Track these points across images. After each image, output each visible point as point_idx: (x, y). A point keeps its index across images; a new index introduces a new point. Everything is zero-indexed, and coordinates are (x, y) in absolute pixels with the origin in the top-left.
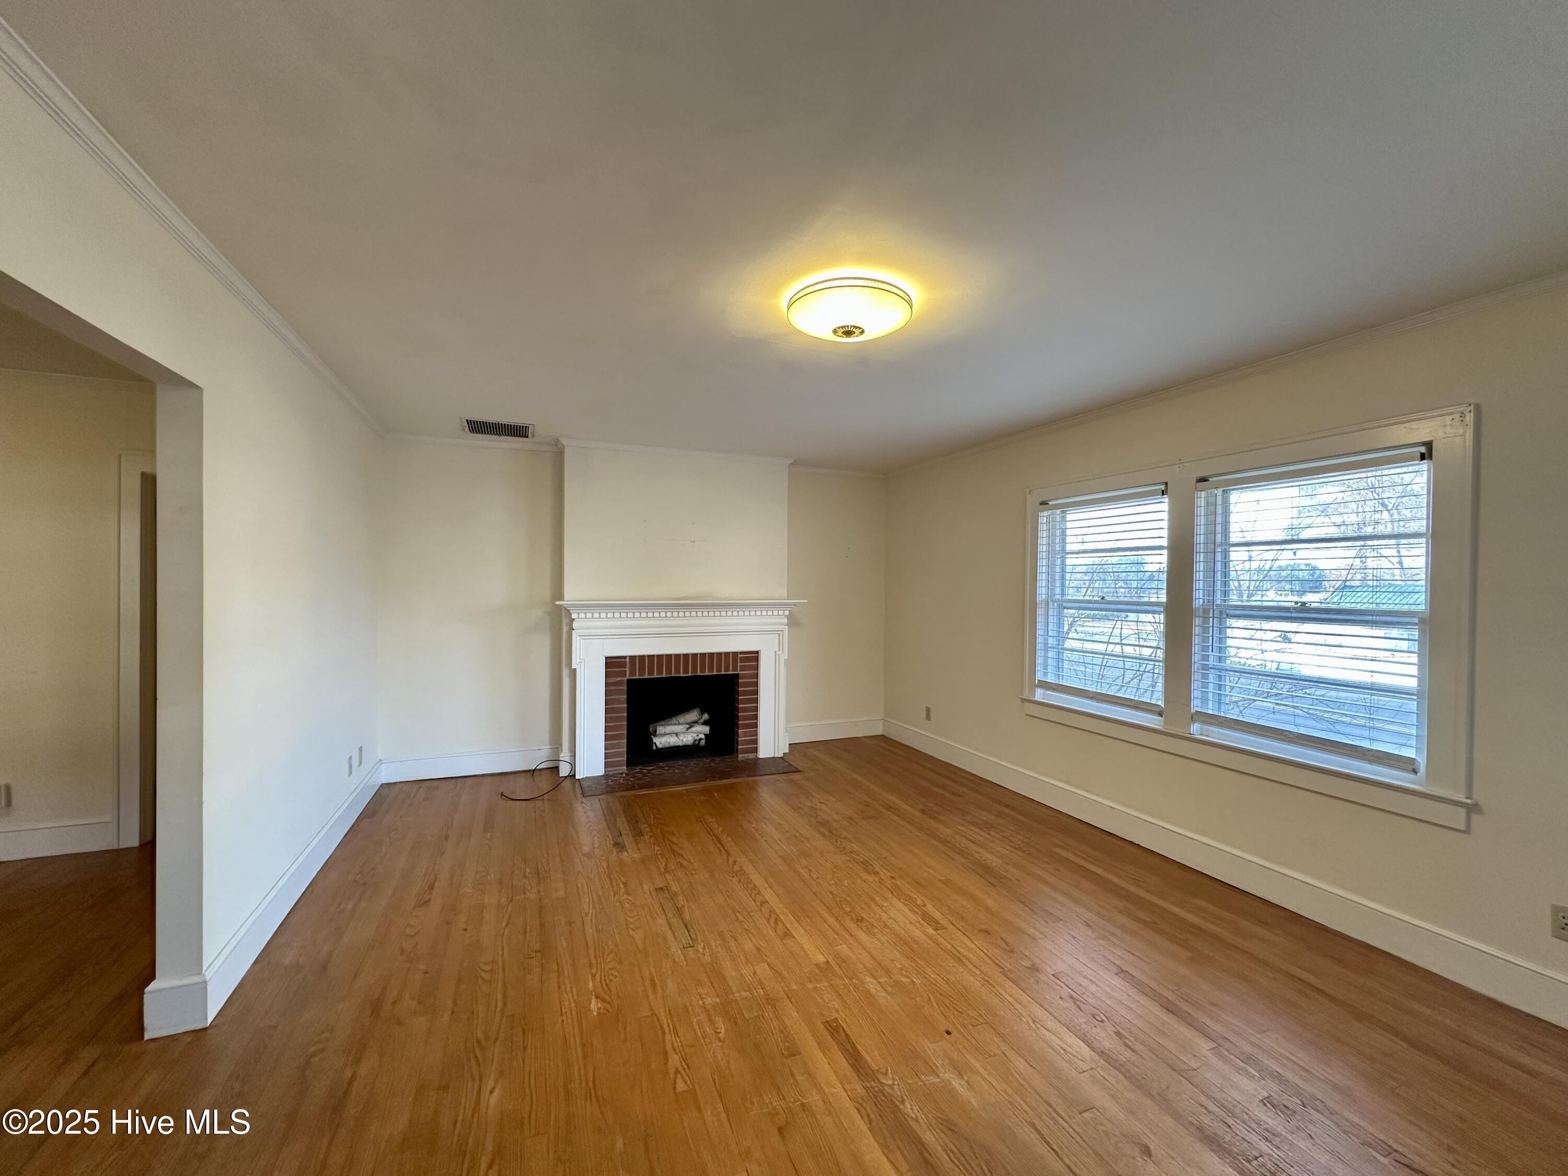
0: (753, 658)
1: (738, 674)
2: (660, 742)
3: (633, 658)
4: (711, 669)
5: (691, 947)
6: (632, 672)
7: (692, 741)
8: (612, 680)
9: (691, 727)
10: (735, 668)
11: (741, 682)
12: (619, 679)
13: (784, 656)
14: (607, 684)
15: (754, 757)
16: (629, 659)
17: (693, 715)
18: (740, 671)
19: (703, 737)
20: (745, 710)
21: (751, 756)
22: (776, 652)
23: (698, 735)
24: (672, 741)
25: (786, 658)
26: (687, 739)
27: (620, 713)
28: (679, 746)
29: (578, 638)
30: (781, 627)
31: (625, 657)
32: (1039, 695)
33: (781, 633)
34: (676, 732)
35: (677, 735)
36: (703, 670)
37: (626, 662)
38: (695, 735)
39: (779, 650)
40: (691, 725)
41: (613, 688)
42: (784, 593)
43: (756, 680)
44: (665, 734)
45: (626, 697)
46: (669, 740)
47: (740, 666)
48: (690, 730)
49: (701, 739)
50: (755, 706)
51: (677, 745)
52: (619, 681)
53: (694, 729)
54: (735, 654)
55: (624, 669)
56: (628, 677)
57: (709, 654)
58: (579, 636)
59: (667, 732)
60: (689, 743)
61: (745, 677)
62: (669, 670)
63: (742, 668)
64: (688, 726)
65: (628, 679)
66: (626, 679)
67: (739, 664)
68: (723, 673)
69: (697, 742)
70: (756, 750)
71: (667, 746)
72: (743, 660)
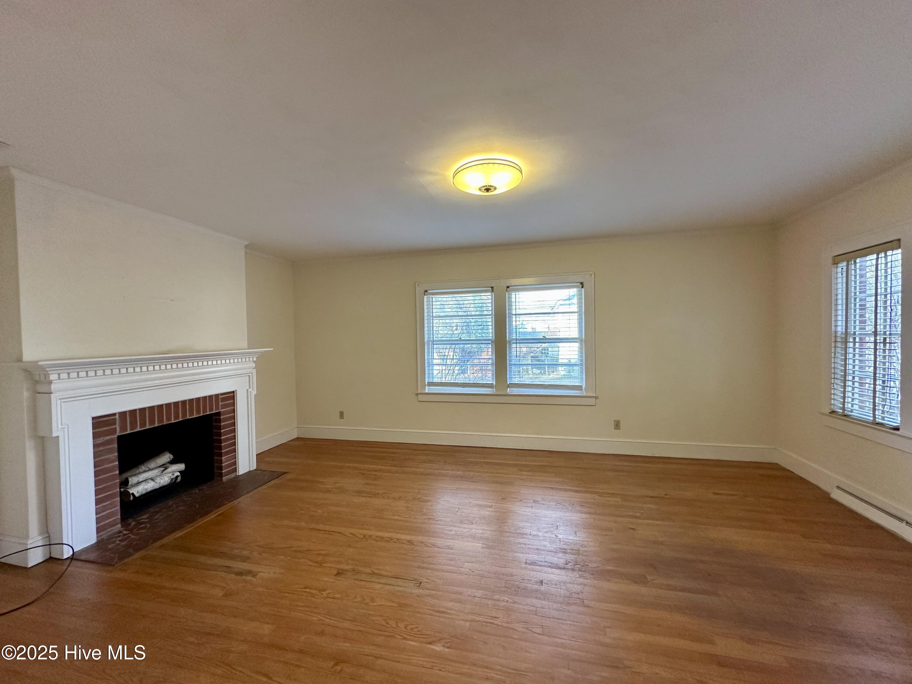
0: (231, 397)
1: (220, 412)
2: (137, 491)
3: (123, 414)
4: (198, 412)
5: (421, 583)
6: (124, 428)
7: (169, 481)
8: (100, 440)
9: (166, 468)
10: (217, 408)
11: (223, 418)
12: (108, 438)
13: (254, 392)
14: (95, 446)
15: (235, 475)
16: (119, 417)
17: (167, 457)
18: (221, 409)
19: (179, 474)
20: (227, 440)
21: (233, 475)
22: (247, 390)
23: (173, 474)
24: (150, 486)
25: (256, 393)
26: (165, 480)
27: (110, 472)
28: (156, 490)
29: (59, 401)
30: (250, 370)
31: (114, 414)
32: (427, 390)
33: (251, 374)
34: (150, 477)
35: (152, 479)
36: (191, 413)
37: (116, 418)
38: (170, 475)
39: (250, 388)
40: (164, 467)
41: (101, 449)
42: (245, 344)
43: (233, 414)
44: (139, 483)
45: (117, 454)
46: (146, 487)
47: (221, 405)
48: (166, 471)
49: (177, 477)
50: (234, 435)
51: (154, 488)
52: (108, 440)
53: (169, 470)
54: (217, 396)
55: (114, 427)
56: (118, 434)
57: (196, 399)
58: (60, 399)
59: (141, 480)
60: (165, 484)
61: (225, 413)
62: (161, 419)
63: (224, 406)
64: (162, 469)
65: (118, 436)
66: (116, 436)
67: (220, 404)
68: (208, 413)
69: (174, 480)
70: (235, 470)
71: (144, 492)
72: (223, 400)
